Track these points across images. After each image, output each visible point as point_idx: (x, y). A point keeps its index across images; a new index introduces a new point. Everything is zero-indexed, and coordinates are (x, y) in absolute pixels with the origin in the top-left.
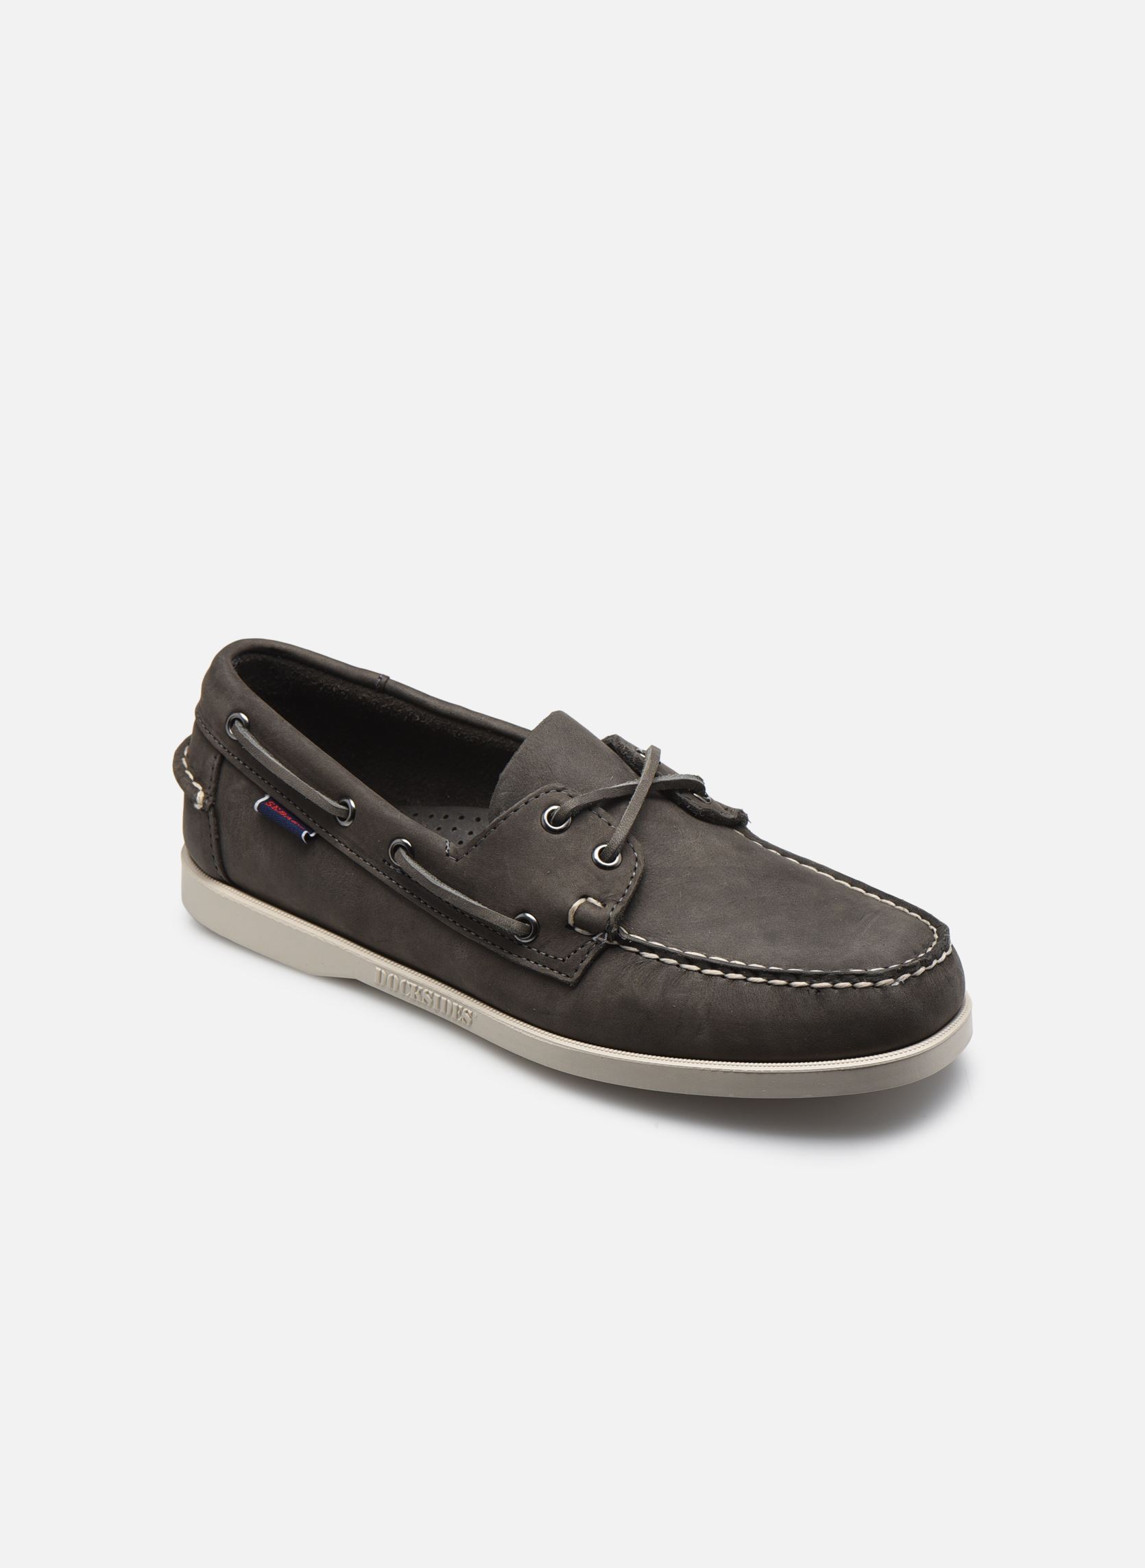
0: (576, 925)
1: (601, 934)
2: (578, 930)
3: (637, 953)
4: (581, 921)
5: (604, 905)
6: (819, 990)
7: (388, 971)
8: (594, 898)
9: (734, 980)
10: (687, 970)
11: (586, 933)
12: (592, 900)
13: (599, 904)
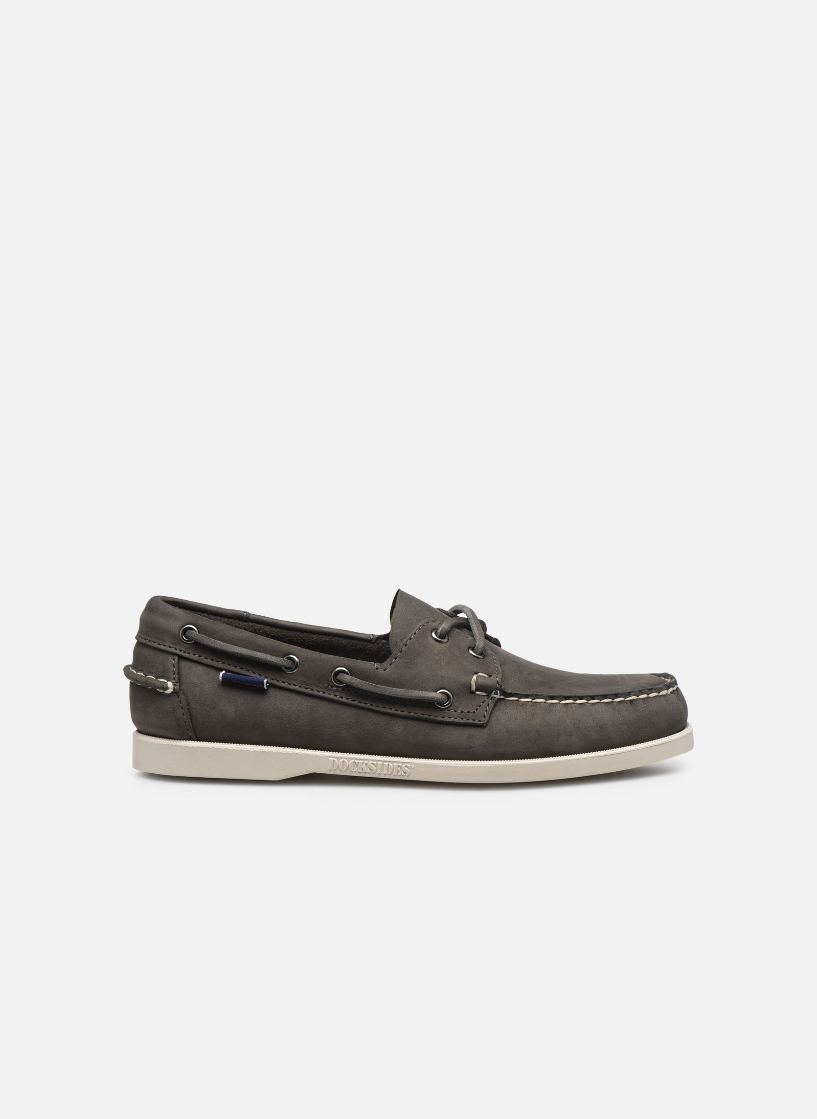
0: (476, 690)
1: (494, 692)
2: (478, 693)
3: (517, 700)
4: (479, 688)
5: (490, 676)
6: (631, 701)
7: (339, 758)
8: (482, 673)
9: (581, 704)
10: (551, 703)
11: (484, 694)
12: (481, 674)
13: (486, 676)
